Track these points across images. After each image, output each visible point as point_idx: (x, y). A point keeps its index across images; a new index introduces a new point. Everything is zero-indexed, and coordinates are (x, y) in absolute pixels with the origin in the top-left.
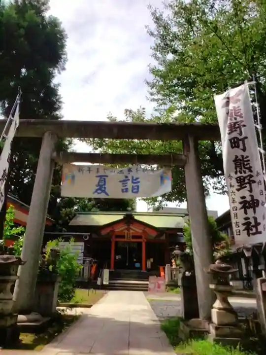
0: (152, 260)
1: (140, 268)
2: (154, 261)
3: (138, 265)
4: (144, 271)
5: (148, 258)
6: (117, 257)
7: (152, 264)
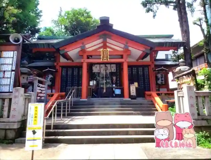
0: (136, 84)
1: (122, 95)
2: (139, 85)
3: (118, 92)
4: (127, 99)
5: (131, 82)
6: (91, 83)
7: (137, 89)
